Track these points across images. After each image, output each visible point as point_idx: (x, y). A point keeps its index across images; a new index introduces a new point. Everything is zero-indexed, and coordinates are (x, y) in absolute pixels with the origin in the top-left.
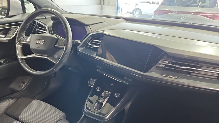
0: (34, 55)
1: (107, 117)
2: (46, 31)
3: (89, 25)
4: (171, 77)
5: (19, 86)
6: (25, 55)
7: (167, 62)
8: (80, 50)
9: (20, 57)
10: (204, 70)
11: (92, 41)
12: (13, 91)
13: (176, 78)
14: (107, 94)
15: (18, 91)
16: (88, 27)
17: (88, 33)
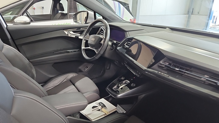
0: (89, 48)
1: (119, 96)
2: (103, 33)
3: (128, 31)
4: (164, 75)
5: (84, 69)
6: (85, 47)
7: (167, 64)
8: (118, 48)
9: (83, 47)
10: (193, 74)
11: (127, 43)
12: (80, 71)
13: (167, 76)
14: (127, 82)
15: (83, 72)
16: (127, 32)
17: (126, 37)
